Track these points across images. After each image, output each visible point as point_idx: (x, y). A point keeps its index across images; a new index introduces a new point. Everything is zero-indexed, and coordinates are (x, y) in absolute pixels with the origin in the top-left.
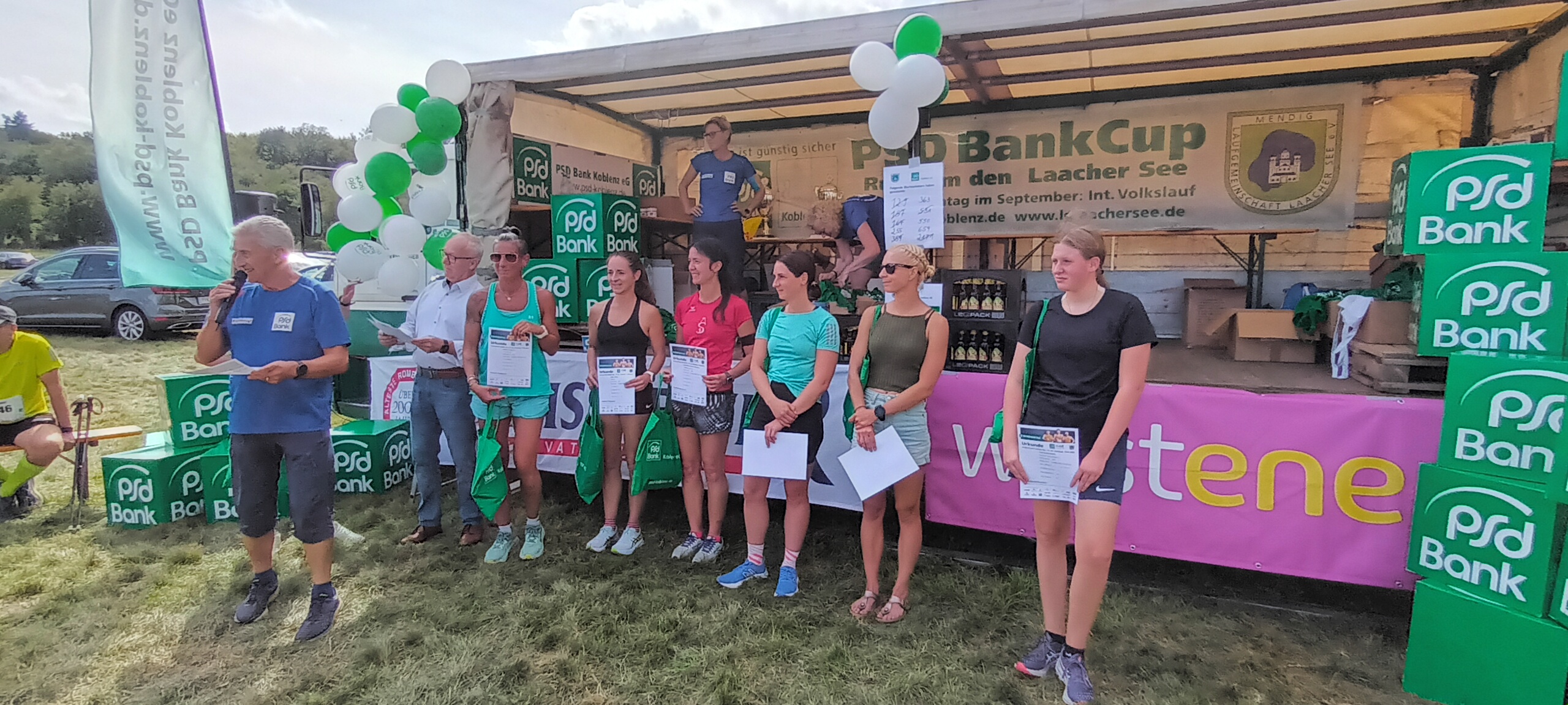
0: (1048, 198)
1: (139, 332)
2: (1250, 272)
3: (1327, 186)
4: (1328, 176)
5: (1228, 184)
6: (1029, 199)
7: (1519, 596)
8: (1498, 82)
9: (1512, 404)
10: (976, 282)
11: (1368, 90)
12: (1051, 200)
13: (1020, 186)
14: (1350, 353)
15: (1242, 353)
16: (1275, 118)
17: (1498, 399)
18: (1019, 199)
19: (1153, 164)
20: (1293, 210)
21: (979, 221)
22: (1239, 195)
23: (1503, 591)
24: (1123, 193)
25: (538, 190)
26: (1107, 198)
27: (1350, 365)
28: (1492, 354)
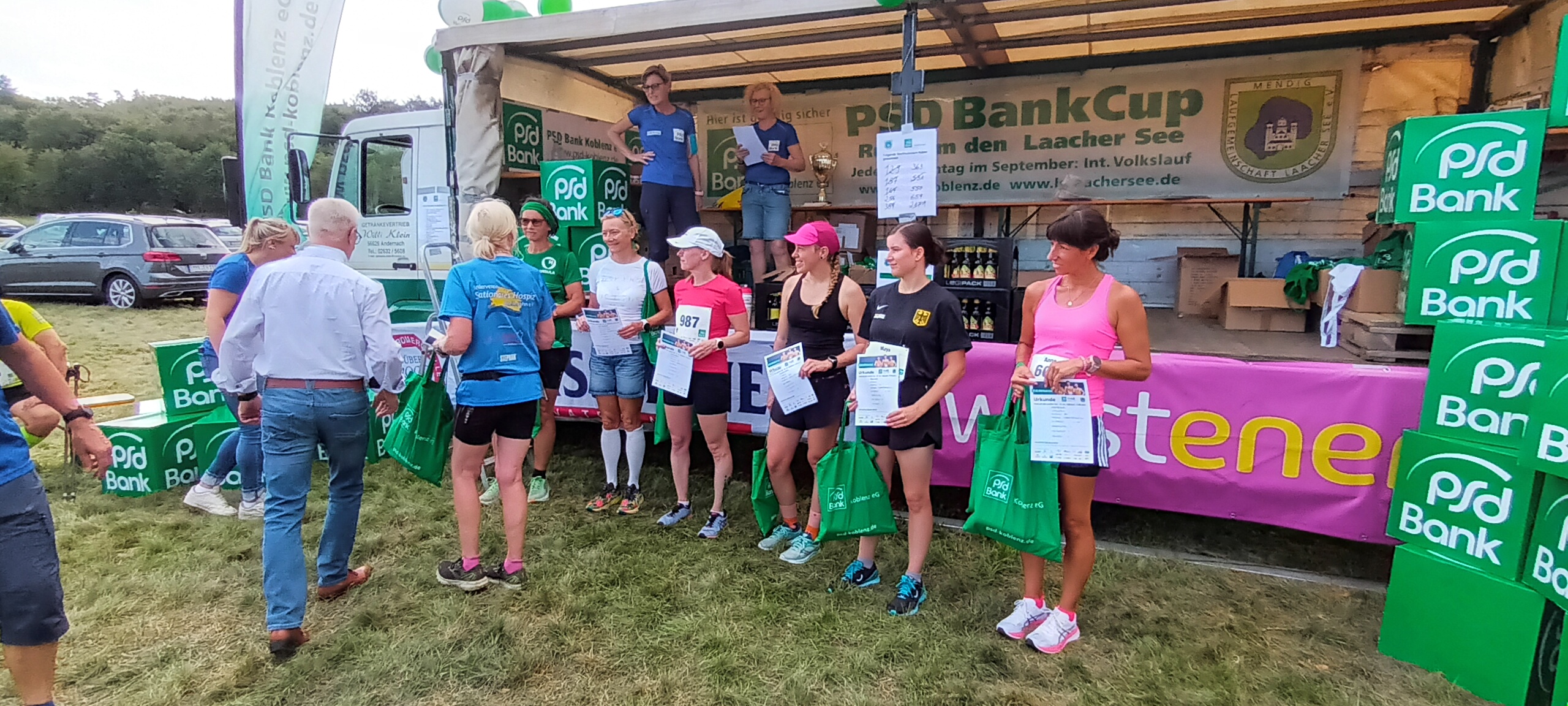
0: (1044, 166)
1: (130, 300)
2: (1244, 242)
3: (1322, 154)
4: (1324, 144)
5: (1223, 151)
6: (1024, 167)
7: (1495, 560)
8: (1499, 47)
9: (1495, 372)
10: (967, 250)
11: (1368, 57)
12: (1046, 168)
13: (1016, 154)
14: (1339, 322)
15: (1232, 322)
16: (1274, 83)
17: (1481, 367)
18: (1014, 167)
19: (1149, 130)
20: (1289, 179)
21: (974, 189)
22: (1235, 163)
23: (1479, 555)
24: (1119, 161)
25: (529, 156)
26: (1102, 165)
27: (1339, 334)
28: (1480, 322)
